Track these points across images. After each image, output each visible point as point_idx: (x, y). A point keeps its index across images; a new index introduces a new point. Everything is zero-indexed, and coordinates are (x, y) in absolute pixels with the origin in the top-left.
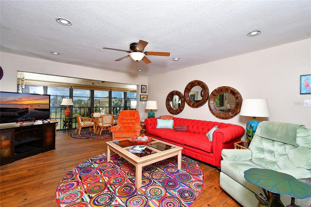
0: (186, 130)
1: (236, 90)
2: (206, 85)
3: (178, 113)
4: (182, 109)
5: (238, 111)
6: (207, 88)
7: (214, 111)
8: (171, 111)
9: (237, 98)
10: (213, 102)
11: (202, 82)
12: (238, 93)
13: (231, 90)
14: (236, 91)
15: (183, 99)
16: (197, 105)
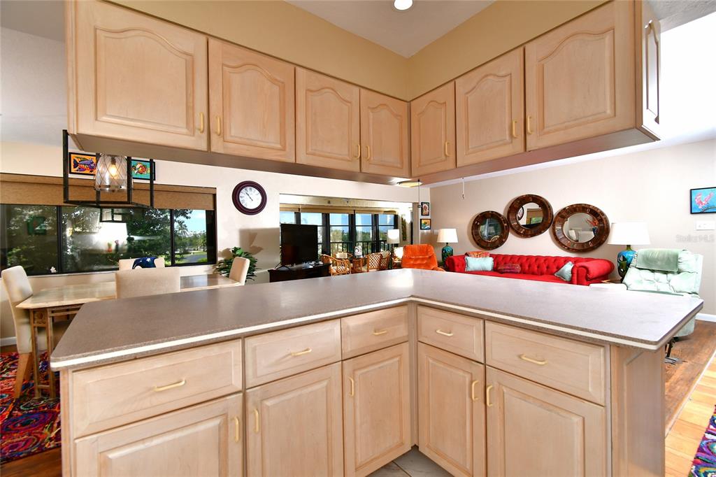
0: (519, 271)
1: (598, 209)
2: (547, 202)
3: (497, 247)
4: (504, 240)
5: (604, 239)
6: (549, 207)
7: (562, 241)
8: (483, 244)
9: (601, 220)
10: (560, 228)
11: (541, 198)
12: (603, 214)
13: (591, 210)
14: (598, 211)
15: (506, 225)
16: (533, 233)
